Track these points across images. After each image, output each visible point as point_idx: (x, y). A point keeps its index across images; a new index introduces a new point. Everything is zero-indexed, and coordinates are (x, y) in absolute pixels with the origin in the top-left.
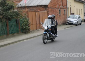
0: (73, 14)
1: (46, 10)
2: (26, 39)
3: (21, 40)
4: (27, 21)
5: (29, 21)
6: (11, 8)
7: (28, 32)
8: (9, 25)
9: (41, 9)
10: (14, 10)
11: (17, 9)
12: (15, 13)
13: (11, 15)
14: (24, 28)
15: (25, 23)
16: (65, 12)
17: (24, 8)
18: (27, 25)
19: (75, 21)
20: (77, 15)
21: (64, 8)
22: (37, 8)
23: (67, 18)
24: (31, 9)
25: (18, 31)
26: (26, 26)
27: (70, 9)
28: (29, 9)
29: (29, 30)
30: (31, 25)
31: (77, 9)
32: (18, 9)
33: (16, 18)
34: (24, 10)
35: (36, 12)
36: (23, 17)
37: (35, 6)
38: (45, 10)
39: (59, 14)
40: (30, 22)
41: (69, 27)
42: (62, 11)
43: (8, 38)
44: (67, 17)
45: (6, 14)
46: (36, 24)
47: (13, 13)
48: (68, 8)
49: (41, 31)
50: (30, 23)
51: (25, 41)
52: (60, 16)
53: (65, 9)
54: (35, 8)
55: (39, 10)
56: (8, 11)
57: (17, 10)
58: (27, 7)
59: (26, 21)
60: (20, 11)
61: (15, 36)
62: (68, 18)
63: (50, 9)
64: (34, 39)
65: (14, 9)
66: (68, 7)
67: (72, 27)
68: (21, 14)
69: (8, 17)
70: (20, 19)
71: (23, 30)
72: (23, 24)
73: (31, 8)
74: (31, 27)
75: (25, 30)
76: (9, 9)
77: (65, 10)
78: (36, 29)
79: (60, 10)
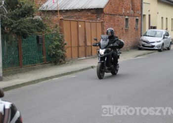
0: (155, 28)
1: (99, 19)
2: (57, 76)
3: (47, 78)
4: (60, 41)
5: (65, 39)
6: (28, 12)
7: (61, 61)
8: (22, 47)
9: (88, 16)
10: (33, 16)
11: (40, 15)
12: (36, 23)
13: (27, 27)
14: (54, 53)
15: (56, 43)
16: (137, 24)
17: (54, 12)
18: (60, 48)
19: (158, 42)
20: (162, 30)
21: (136, 14)
22: (81, 14)
23: (141, 36)
24: (68, 16)
25: (40, 59)
26: (58, 49)
27: (147, 17)
28: (64, 16)
29: (63, 57)
30: (68, 47)
31: (162, 18)
32: (42, 15)
33: (38, 33)
34: (55, 18)
35: (79, 22)
36: (53, 30)
37: (76, 11)
38: (97, 18)
39: (124, 28)
40: (65, 42)
41: (144, 54)
42: (132, 20)
43: (20, 73)
44: (141, 34)
45: (18, 25)
46: (79, 46)
47: (32, 23)
48: (144, 15)
49: (87, 60)
50: (65, 44)
51: (54, 79)
52: (127, 31)
53: (137, 18)
54: (76, 14)
55: (85, 17)
56: (21, 19)
57: (39, 17)
58: (61, 11)
59: (57, 40)
60: (46, 18)
61: (34, 69)
62: (144, 36)
63: (107, 18)
64: (73, 76)
65: (34, 14)
66: (144, 13)
67: (152, 54)
68: (48, 25)
69: (22, 30)
70: (46, 35)
71: (52, 58)
72: (50, 46)
73: (69, 14)
74: (67, 53)
75: (55, 57)
76: (23, 15)
77: (137, 20)
78: (78, 57)
79: (127, 19)
